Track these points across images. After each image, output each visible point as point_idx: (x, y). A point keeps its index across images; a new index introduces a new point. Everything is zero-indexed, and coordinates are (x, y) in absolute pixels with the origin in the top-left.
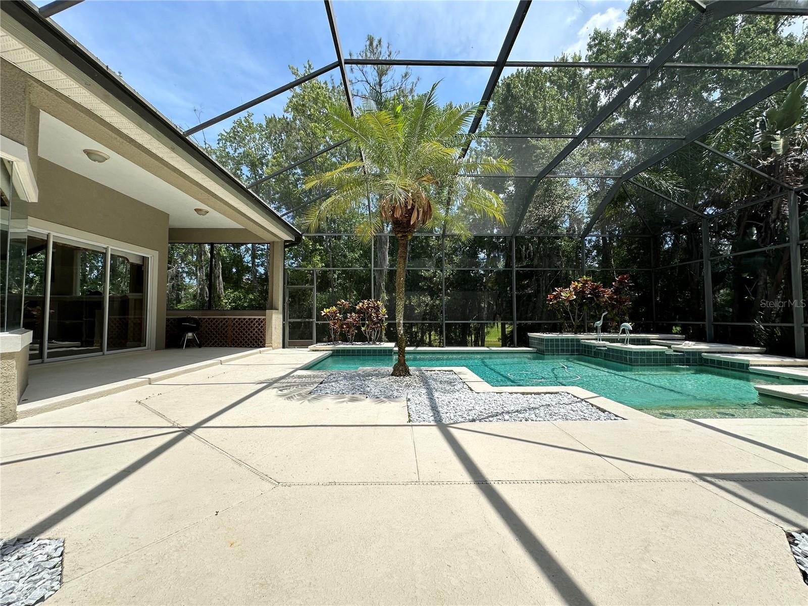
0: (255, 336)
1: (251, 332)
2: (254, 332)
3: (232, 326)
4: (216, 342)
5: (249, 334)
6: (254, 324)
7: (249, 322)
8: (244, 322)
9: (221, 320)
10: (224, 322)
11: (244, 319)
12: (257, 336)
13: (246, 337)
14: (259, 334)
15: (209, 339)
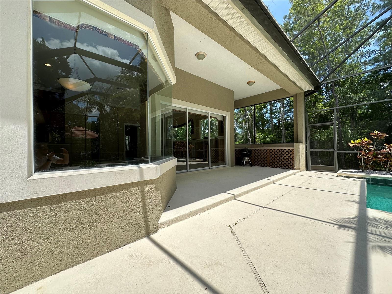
0: (286, 161)
1: (283, 158)
2: (285, 158)
3: (270, 154)
4: (260, 163)
5: (281, 160)
6: (285, 153)
7: (281, 151)
8: (278, 151)
9: (263, 150)
10: (265, 151)
11: (278, 149)
12: (288, 161)
13: (280, 161)
14: (289, 160)
15: (256, 161)
